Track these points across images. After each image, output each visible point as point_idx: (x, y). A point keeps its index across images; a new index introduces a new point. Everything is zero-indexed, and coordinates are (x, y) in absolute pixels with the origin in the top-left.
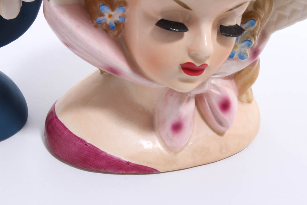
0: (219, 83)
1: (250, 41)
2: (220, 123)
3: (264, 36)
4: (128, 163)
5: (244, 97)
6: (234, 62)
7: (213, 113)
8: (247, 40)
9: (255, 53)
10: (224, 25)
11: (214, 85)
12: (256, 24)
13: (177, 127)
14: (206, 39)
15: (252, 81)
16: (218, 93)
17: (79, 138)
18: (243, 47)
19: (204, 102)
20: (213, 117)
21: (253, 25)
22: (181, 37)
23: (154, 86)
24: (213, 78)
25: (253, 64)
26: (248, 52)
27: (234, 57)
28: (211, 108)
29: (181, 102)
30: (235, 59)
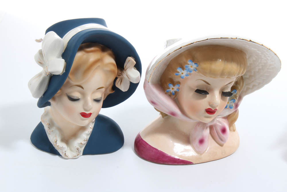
0: (221, 120)
1: (234, 100)
2: (222, 140)
3: (240, 98)
4: (179, 159)
5: (232, 128)
6: (227, 110)
7: (218, 135)
8: (233, 99)
9: (237, 106)
10: (224, 91)
11: (218, 121)
12: (237, 92)
13: (201, 141)
14: (216, 97)
15: (235, 120)
16: (220, 125)
17: (154, 148)
18: (232, 102)
19: (214, 129)
20: (218, 137)
21: (235, 92)
22: (206, 97)
23: (192, 121)
24: (218, 118)
25: (236, 111)
26: (234, 105)
27: (227, 107)
28: (217, 132)
29: (203, 129)
30: (228, 108)
